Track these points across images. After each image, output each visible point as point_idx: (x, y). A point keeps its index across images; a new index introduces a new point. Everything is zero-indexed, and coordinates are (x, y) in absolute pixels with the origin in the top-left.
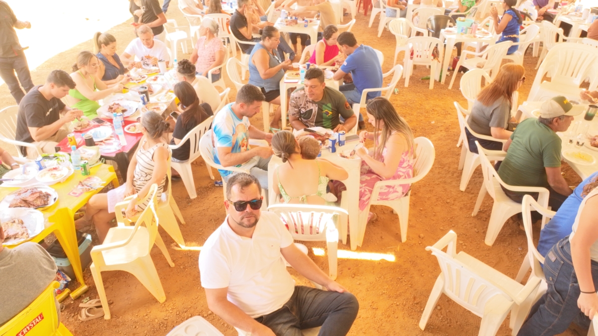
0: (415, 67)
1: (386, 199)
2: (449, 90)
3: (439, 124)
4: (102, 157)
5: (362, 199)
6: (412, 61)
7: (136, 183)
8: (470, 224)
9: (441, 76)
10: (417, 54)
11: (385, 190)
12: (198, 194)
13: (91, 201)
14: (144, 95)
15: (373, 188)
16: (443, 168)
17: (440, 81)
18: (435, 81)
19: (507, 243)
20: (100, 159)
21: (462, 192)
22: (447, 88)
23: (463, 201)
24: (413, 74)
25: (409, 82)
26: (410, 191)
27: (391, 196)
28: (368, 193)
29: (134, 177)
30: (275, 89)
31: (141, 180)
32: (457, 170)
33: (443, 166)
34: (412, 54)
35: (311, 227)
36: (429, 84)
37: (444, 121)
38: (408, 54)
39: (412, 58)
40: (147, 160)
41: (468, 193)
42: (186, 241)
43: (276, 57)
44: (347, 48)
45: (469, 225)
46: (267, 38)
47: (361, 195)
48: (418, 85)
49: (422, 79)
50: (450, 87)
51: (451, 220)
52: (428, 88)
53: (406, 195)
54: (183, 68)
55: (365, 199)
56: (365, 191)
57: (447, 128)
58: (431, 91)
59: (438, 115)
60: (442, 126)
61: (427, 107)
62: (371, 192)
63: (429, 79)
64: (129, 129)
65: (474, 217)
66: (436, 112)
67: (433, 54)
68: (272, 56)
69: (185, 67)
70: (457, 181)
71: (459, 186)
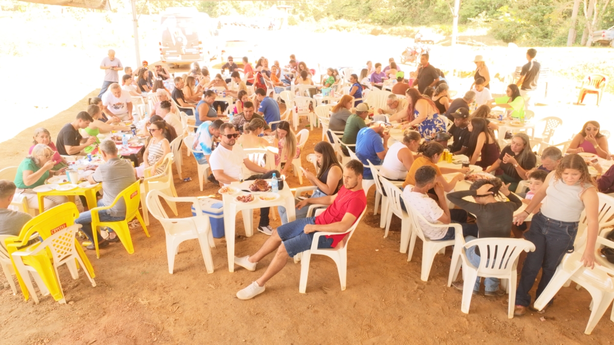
9: (317, 123)
10: (300, 109)
24: (300, 125)
31: (154, 160)
39: (297, 112)
40: (158, 148)
43: (213, 108)
46: (207, 96)
49: (306, 127)
58: (312, 131)
63: (310, 126)
64: (131, 145)
67: (310, 109)
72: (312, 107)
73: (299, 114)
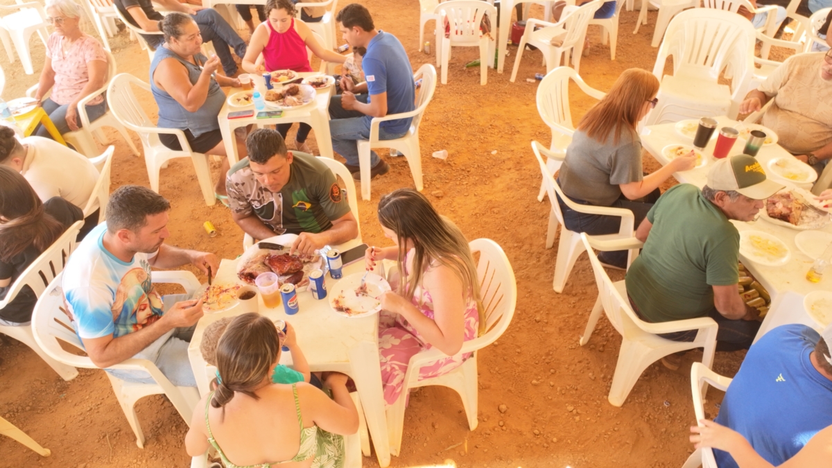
0: (453, 48)
1: (436, 375)
2: (511, 84)
3: (506, 155)
6: (448, 40)
8: (580, 362)
9: (496, 60)
10: (456, 28)
16: (521, 248)
17: (496, 68)
18: (489, 67)
19: (645, 396)
21: (557, 293)
22: (508, 80)
23: (562, 313)
24: (453, 58)
25: (448, 74)
27: (443, 369)
30: (210, 130)
32: (544, 248)
33: (520, 244)
34: (447, 29)
36: (479, 75)
37: (513, 147)
38: (440, 28)
39: (447, 36)
41: (567, 294)
44: (360, 32)
45: (578, 365)
46: (172, 38)
48: (462, 78)
49: (467, 67)
50: (513, 79)
51: (547, 361)
52: (479, 82)
55: (395, 382)
57: (518, 163)
58: (484, 88)
59: (500, 135)
60: (509, 159)
61: (482, 121)
63: (478, 65)
65: (585, 346)
66: (496, 130)
67: (482, 27)
68: (192, 68)
70: (547, 271)
71: (552, 282)
72: (487, 22)
73: (451, 41)
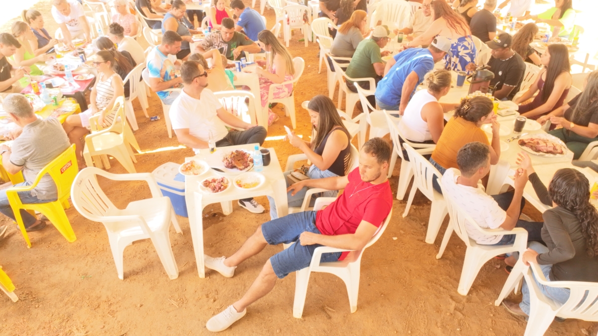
0: (293, 33)
1: (279, 98)
4: (64, 95)
5: (263, 99)
6: (289, 26)
7: (99, 107)
9: (313, 37)
10: (292, 20)
11: (277, 91)
12: (139, 127)
13: (68, 120)
14: (83, 54)
15: (268, 90)
17: (313, 41)
18: (309, 42)
20: (63, 97)
24: (292, 39)
25: (289, 44)
26: (293, 92)
27: (282, 95)
28: (266, 94)
29: (96, 103)
30: (186, 49)
31: (103, 103)
34: (288, 20)
35: (232, 111)
36: (304, 44)
38: (285, 22)
39: (288, 24)
40: (107, 87)
42: (141, 149)
43: (183, 23)
44: (238, 11)
46: (175, 8)
47: (262, 96)
48: (296, 45)
49: (299, 41)
53: (291, 95)
54: (115, 30)
55: (264, 99)
56: (264, 93)
58: (306, 48)
59: (312, 62)
60: (315, 67)
62: (268, 93)
63: (304, 40)
64: (77, 78)
67: (304, 19)
68: (179, 22)
69: (116, 28)
72: (306, 17)
